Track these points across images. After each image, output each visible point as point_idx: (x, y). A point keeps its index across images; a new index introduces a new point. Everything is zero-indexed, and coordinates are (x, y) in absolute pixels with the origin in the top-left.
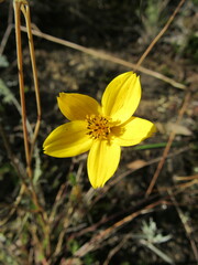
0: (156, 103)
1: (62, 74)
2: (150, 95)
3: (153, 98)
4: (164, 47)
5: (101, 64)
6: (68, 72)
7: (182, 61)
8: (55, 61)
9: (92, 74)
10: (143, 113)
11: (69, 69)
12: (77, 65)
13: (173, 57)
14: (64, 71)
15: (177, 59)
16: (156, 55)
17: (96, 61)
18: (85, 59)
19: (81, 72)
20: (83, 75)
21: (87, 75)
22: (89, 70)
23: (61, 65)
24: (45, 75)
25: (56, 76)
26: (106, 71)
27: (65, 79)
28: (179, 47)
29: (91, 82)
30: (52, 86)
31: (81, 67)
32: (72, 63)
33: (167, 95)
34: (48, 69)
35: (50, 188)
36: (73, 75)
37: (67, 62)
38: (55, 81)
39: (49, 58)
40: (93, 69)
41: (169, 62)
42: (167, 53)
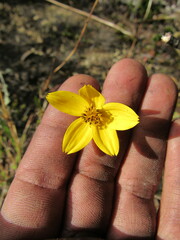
0: (111, 55)
1: (26, 28)
2: (107, 48)
3: (109, 51)
4: (122, 7)
5: (64, 20)
6: (32, 26)
7: (136, 21)
8: (20, 16)
9: (55, 29)
10: (100, 63)
11: (33, 24)
12: (40, 20)
13: (128, 17)
14: (28, 26)
15: (132, 18)
16: (114, 15)
17: (59, 17)
18: (48, 14)
19: (44, 27)
20: (47, 30)
21: (51, 29)
22: (52, 24)
23: (26, 19)
24: (9, 28)
25: (21, 30)
26: (68, 26)
27: (30, 33)
28: (133, 7)
29: (54, 36)
30: (18, 39)
31: (44, 23)
32: (36, 18)
33: (121, 49)
34: (13, 23)
36: (37, 29)
37: (32, 17)
38: (21, 35)
40: (56, 25)
41: (125, 21)
42: (123, 13)
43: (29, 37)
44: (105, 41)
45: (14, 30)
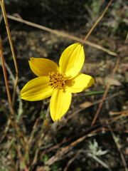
0: (98, 65)
1: (37, 47)
2: (94, 60)
3: (96, 62)
4: (103, 28)
5: (63, 40)
6: (40, 45)
7: (115, 38)
8: (33, 38)
9: (56, 46)
10: (89, 72)
12: (46, 41)
13: (109, 35)
14: (38, 45)
15: (111, 36)
16: (98, 34)
17: (59, 38)
18: (52, 37)
19: (49, 45)
20: (51, 47)
21: (53, 47)
22: (54, 44)
23: (37, 41)
24: (25, 47)
25: (33, 48)
27: (39, 50)
28: (113, 28)
29: (55, 52)
31: (49, 42)
33: (105, 60)
34: (28, 43)
35: (29, 121)
36: (44, 47)
37: (40, 39)
38: (32, 51)
39: (28, 37)
40: (57, 43)
41: (106, 38)
42: (105, 33)
44: (92, 54)
45: (29, 49)
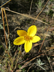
1: (16, 21)
3: (40, 27)
4: (43, 13)
5: (26, 18)
6: (17, 20)
7: (48, 17)
8: (14, 17)
9: (24, 21)
11: (18, 19)
12: (20, 18)
13: (46, 16)
14: (16, 20)
16: (41, 15)
18: (22, 17)
19: (21, 20)
22: (23, 19)
23: (16, 18)
25: (14, 21)
26: (28, 20)
28: (47, 13)
29: (24, 23)
30: (13, 24)
32: (18, 18)
33: (44, 26)
34: (12, 19)
35: (13, 51)
36: (19, 21)
37: (17, 18)
38: (14, 23)
39: (12, 17)
40: (24, 19)
41: (45, 17)
42: (44, 15)
43: (17, 23)
44: (39, 24)
45: (12, 22)
